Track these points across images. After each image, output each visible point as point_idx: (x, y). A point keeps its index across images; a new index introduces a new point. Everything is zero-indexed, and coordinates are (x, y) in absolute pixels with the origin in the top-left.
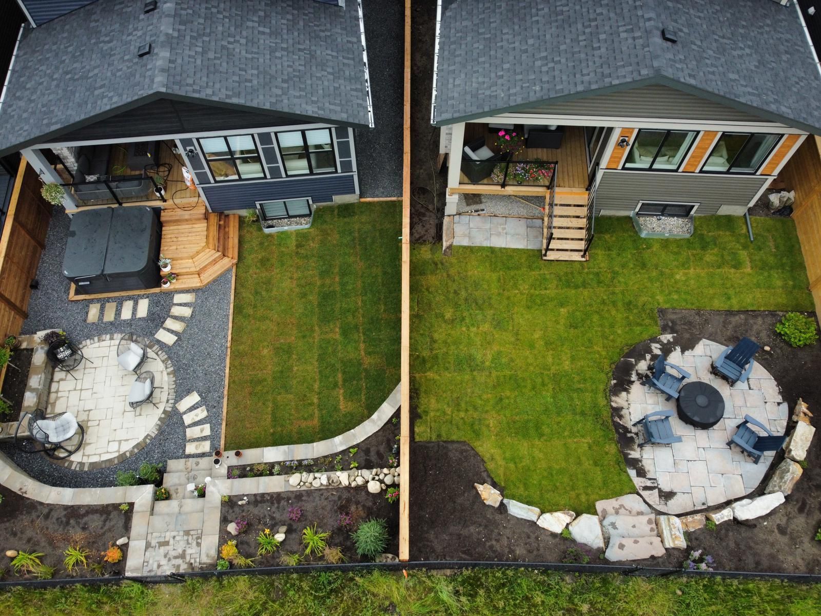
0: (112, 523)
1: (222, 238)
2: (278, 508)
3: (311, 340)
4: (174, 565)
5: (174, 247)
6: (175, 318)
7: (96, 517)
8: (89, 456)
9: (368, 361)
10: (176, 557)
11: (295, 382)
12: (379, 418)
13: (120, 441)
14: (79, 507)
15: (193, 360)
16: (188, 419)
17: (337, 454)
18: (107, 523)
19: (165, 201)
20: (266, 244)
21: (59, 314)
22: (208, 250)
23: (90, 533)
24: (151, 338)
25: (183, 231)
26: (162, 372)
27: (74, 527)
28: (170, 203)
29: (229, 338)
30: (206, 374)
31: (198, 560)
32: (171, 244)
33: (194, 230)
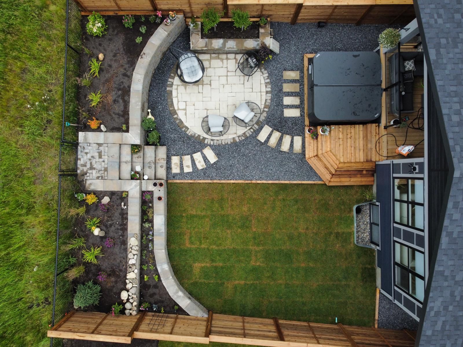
0: (116, 119)
1: (349, 173)
2: (118, 229)
3: (251, 243)
4: (86, 163)
5: (341, 136)
6: (281, 139)
7: (122, 108)
8: (177, 89)
9: (229, 286)
10: (91, 163)
11: (219, 231)
12: (179, 297)
13: (185, 109)
14: (129, 95)
15: (244, 155)
16: (198, 156)
17: (155, 265)
18: (117, 116)
19: (386, 128)
20: (343, 207)
21: (293, 48)
22: (338, 163)
23: (111, 106)
24: (265, 122)
25: (357, 142)
26: (236, 133)
27: (116, 94)
28: (383, 131)
29: (259, 182)
30: (231, 166)
31: (88, 178)
32: (345, 133)
33: (357, 151)
